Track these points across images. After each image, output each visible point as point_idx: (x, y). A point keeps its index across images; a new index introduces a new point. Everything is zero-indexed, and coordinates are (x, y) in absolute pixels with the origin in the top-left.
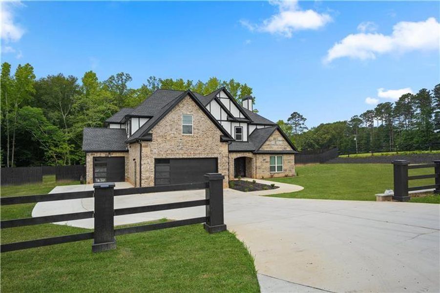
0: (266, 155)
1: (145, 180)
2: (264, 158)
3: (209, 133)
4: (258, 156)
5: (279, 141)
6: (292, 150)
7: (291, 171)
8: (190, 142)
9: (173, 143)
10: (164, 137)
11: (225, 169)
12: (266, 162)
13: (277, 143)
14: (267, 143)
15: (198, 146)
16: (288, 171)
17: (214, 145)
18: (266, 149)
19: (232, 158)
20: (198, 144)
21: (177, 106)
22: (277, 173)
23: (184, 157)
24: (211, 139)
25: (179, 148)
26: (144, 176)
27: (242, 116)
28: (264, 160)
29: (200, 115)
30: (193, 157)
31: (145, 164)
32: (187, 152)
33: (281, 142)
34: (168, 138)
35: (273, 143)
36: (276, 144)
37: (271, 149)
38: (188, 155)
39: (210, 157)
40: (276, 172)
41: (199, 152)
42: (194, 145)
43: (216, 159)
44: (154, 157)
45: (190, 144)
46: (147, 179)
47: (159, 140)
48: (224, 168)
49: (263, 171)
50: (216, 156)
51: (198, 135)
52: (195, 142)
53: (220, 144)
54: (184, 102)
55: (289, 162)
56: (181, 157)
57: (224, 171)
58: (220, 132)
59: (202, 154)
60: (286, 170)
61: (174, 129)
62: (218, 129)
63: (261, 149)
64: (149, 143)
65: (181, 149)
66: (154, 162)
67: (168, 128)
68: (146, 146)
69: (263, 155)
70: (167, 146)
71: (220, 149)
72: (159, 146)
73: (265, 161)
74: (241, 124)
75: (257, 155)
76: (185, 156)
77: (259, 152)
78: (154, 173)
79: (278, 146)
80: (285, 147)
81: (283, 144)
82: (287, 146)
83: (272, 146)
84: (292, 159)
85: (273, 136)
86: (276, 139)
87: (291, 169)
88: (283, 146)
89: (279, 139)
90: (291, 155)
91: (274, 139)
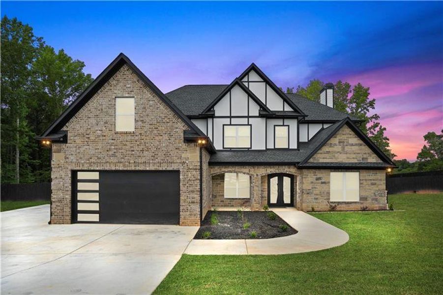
0: (322, 171)
1: (57, 203)
2: (318, 176)
3: (162, 128)
4: (305, 172)
5: (352, 145)
6: (380, 161)
7: (376, 200)
8: (128, 143)
9: (100, 146)
10: (85, 136)
11: (193, 192)
12: (322, 183)
13: (347, 148)
14: (326, 149)
15: (142, 151)
16: (370, 201)
17: (171, 147)
18: (321, 161)
19: (257, 175)
20: (142, 147)
21: (106, 84)
23: (117, 168)
24: (166, 137)
25: (111, 153)
26: (55, 196)
27: (288, 108)
29: (147, 97)
30: (133, 168)
31: (56, 178)
32: (123, 160)
33: (355, 148)
34: (92, 138)
35: (338, 148)
36: (343, 151)
37: (334, 161)
38: (124, 166)
39: (164, 169)
41: (143, 160)
42: (136, 148)
43: (177, 172)
44: (70, 168)
45: (127, 147)
46: (60, 201)
47: (78, 140)
48: (191, 189)
49: (316, 199)
50: (175, 168)
51: (143, 132)
52: (138, 143)
53: (184, 146)
54: (119, 76)
55: (373, 184)
56: (113, 168)
57: (192, 195)
58: (183, 124)
59: (149, 163)
61: (102, 123)
62: (180, 120)
63: (311, 160)
64: (63, 146)
65: (114, 155)
66: (70, 175)
67: (93, 121)
68: (59, 151)
69: (317, 171)
70: (91, 150)
71: (183, 156)
72: (78, 151)
73: (320, 181)
74: (285, 120)
75: (303, 170)
76: (121, 167)
77: (307, 165)
78: (70, 193)
79: (348, 155)
80: (365, 156)
81: (359, 152)
82: (368, 155)
83: (336, 155)
84: (379, 178)
85: (338, 136)
86: (343, 142)
87: (378, 197)
88: (361, 155)
89: (350, 142)
90: (378, 171)
91: (339, 142)
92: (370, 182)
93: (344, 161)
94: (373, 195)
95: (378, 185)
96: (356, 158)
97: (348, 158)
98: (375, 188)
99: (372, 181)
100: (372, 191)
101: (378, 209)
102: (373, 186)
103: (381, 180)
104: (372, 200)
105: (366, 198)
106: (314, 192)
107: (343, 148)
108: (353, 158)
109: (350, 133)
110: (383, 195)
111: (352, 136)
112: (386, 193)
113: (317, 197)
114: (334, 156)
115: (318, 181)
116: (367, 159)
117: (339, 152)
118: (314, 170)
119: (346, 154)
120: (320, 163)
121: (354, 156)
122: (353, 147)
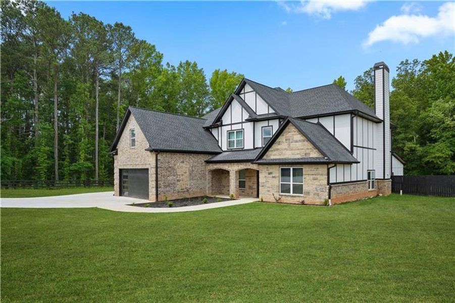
0: (273, 166)
2: (270, 171)
5: (296, 142)
6: (321, 156)
7: (318, 195)
12: (273, 177)
13: (292, 145)
14: (275, 146)
16: (311, 195)
18: (272, 157)
22: (293, 196)
28: (270, 173)
33: (299, 145)
35: (285, 145)
36: (289, 148)
37: (282, 157)
40: (291, 193)
49: (269, 191)
55: (314, 179)
60: (308, 193)
63: (264, 157)
69: (269, 167)
73: (271, 176)
77: (262, 161)
79: (293, 152)
80: (308, 151)
81: (302, 147)
82: (310, 150)
83: (284, 152)
84: (321, 173)
85: (284, 134)
86: (289, 140)
87: (319, 192)
88: (304, 151)
89: (295, 139)
90: (319, 166)
91: (286, 140)
92: (312, 177)
93: (290, 157)
94: (314, 189)
95: (320, 180)
96: (300, 154)
97: (293, 154)
98: (317, 183)
99: (314, 176)
100: (314, 186)
101: (319, 204)
102: (315, 181)
103: (322, 175)
104: (314, 195)
105: (309, 193)
106: (268, 185)
107: (289, 145)
108: (298, 154)
109: (295, 130)
110: (324, 190)
111: (296, 133)
112: (327, 188)
113: (269, 189)
114: (282, 153)
115: (269, 176)
116: (309, 154)
117: (285, 149)
118: (267, 166)
119: (292, 150)
120: (271, 160)
121: (298, 152)
122: (297, 143)
